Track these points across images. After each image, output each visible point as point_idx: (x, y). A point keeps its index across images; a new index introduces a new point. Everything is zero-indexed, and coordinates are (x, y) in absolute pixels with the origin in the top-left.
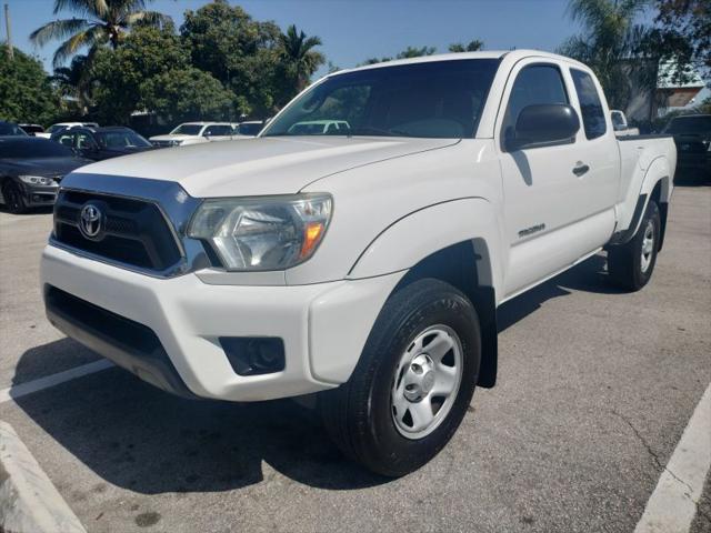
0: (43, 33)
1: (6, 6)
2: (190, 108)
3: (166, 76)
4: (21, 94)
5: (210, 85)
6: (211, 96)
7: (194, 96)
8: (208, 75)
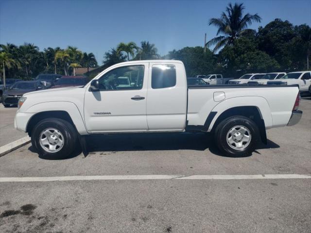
0: (209, 43)
1: (206, 34)
2: (253, 67)
3: (245, 55)
4: (203, 65)
5: (263, 57)
6: (263, 62)
7: (256, 62)
8: (264, 53)
